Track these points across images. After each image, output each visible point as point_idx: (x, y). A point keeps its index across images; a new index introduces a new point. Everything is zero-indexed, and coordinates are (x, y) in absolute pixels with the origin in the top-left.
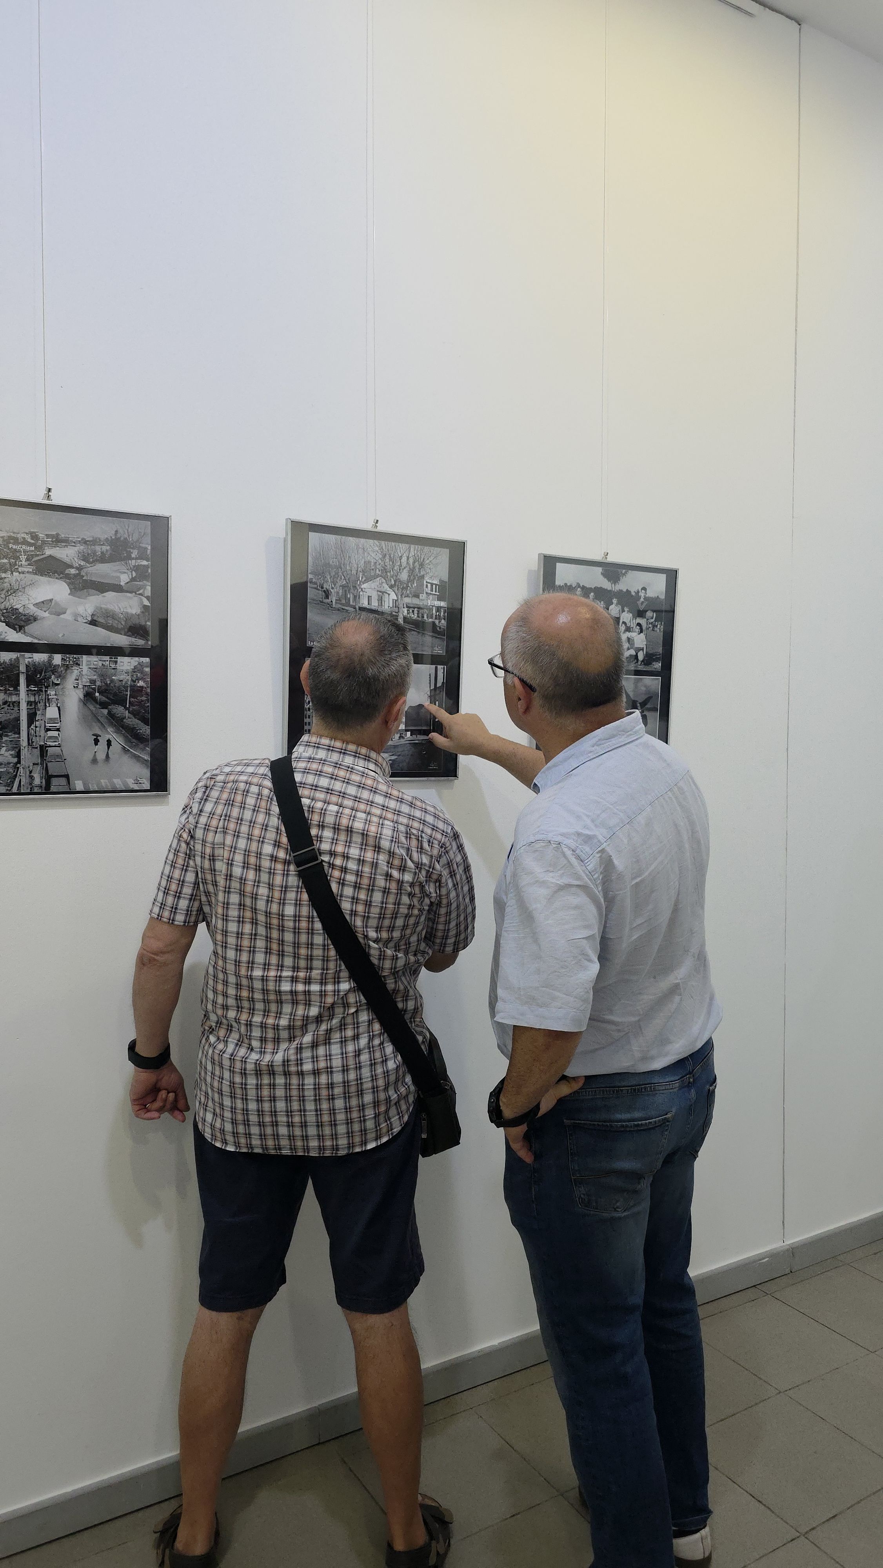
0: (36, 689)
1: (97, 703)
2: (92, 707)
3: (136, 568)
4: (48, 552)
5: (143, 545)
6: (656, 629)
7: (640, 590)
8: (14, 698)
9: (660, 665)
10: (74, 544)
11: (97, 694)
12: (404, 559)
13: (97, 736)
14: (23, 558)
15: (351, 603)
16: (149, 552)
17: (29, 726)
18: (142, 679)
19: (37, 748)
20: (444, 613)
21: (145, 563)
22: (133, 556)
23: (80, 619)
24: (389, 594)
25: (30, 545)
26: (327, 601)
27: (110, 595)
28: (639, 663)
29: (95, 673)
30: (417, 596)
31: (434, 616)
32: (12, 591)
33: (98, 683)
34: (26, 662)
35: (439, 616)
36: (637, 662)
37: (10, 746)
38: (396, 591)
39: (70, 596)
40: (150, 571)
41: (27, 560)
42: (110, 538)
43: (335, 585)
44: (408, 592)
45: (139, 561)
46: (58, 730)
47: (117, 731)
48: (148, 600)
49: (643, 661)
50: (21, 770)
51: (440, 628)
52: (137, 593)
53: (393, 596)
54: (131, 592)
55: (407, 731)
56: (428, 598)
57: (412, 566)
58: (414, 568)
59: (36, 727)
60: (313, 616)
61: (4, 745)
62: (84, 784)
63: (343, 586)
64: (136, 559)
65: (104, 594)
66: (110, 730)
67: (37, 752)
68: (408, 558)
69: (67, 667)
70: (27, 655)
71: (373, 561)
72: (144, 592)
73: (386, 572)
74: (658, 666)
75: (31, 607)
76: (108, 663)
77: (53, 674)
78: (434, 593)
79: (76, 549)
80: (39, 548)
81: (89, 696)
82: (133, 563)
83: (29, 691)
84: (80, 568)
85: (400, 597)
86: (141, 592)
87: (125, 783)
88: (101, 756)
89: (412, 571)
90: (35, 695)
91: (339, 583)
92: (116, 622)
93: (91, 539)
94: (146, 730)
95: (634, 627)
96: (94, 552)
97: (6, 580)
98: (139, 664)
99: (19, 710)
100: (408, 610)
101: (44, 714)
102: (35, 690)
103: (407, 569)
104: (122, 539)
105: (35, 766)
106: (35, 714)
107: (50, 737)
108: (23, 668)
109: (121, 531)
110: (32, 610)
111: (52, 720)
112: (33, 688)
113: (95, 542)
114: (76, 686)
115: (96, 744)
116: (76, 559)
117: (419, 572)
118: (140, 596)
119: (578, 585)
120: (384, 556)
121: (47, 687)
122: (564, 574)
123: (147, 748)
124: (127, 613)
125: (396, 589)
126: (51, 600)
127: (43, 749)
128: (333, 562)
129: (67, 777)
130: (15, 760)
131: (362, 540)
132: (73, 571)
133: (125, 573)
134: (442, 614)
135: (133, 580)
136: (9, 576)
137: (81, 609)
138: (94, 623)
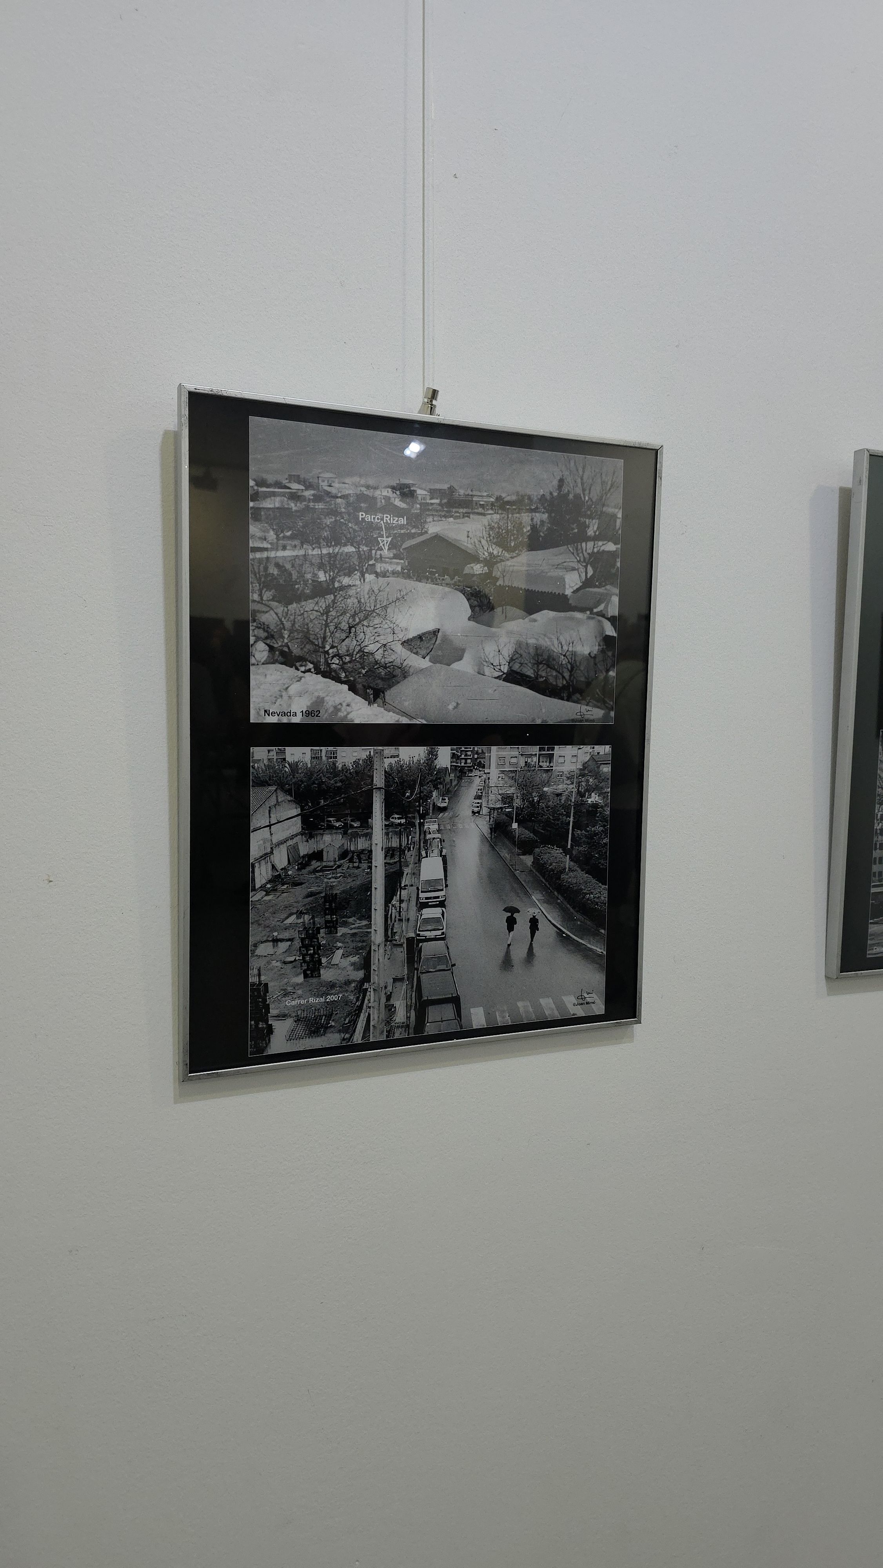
0: (403, 821)
1: (514, 843)
2: (505, 854)
3: (595, 559)
4: (434, 528)
5: (610, 510)
8: (362, 844)
10: (480, 510)
11: (515, 825)
13: (513, 910)
14: (385, 541)
16: (619, 522)
17: (388, 899)
18: (596, 789)
19: (401, 945)
21: (611, 547)
22: (590, 532)
23: (488, 671)
25: (399, 513)
27: (545, 616)
29: (512, 782)
32: (361, 615)
33: (517, 803)
34: (386, 766)
37: (352, 945)
39: (472, 623)
40: (618, 564)
41: (392, 546)
42: (548, 497)
45: (600, 543)
46: (442, 904)
47: (550, 900)
48: (613, 624)
50: (371, 995)
52: (595, 610)
54: (582, 610)
59: (401, 901)
61: (339, 944)
62: (487, 1014)
64: (595, 539)
65: (534, 616)
66: (536, 897)
67: (401, 954)
69: (462, 773)
70: (389, 750)
72: (606, 607)
75: (398, 648)
76: (535, 759)
77: (436, 787)
79: (485, 520)
80: (417, 520)
81: (499, 830)
82: (589, 547)
83: (389, 827)
84: (491, 562)
86: (601, 608)
87: (561, 1006)
88: (519, 953)
90: (400, 834)
92: (554, 673)
93: (514, 498)
94: (599, 893)
96: (520, 526)
97: (352, 592)
98: (592, 758)
99: (370, 868)
101: (416, 874)
102: (400, 824)
104: (571, 496)
105: (398, 984)
106: (400, 874)
107: (427, 921)
108: (379, 780)
109: (569, 480)
110: (401, 655)
111: (433, 886)
112: (396, 819)
113: (521, 503)
114: (476, 810)
115: (510, 928)
116: (484, 542)
118: (600, 618)
121: (423, 816)
123: (603, 931)
124: (574, 654)
126: (435, 632)
127: (413, 946)
129: (455, 1001)
130: (361, 974)
132: (477, 569)
133: (573, 569)
135: (587, 583)
136: (358, 583)
137: (490, 649)
138: (513, 677)
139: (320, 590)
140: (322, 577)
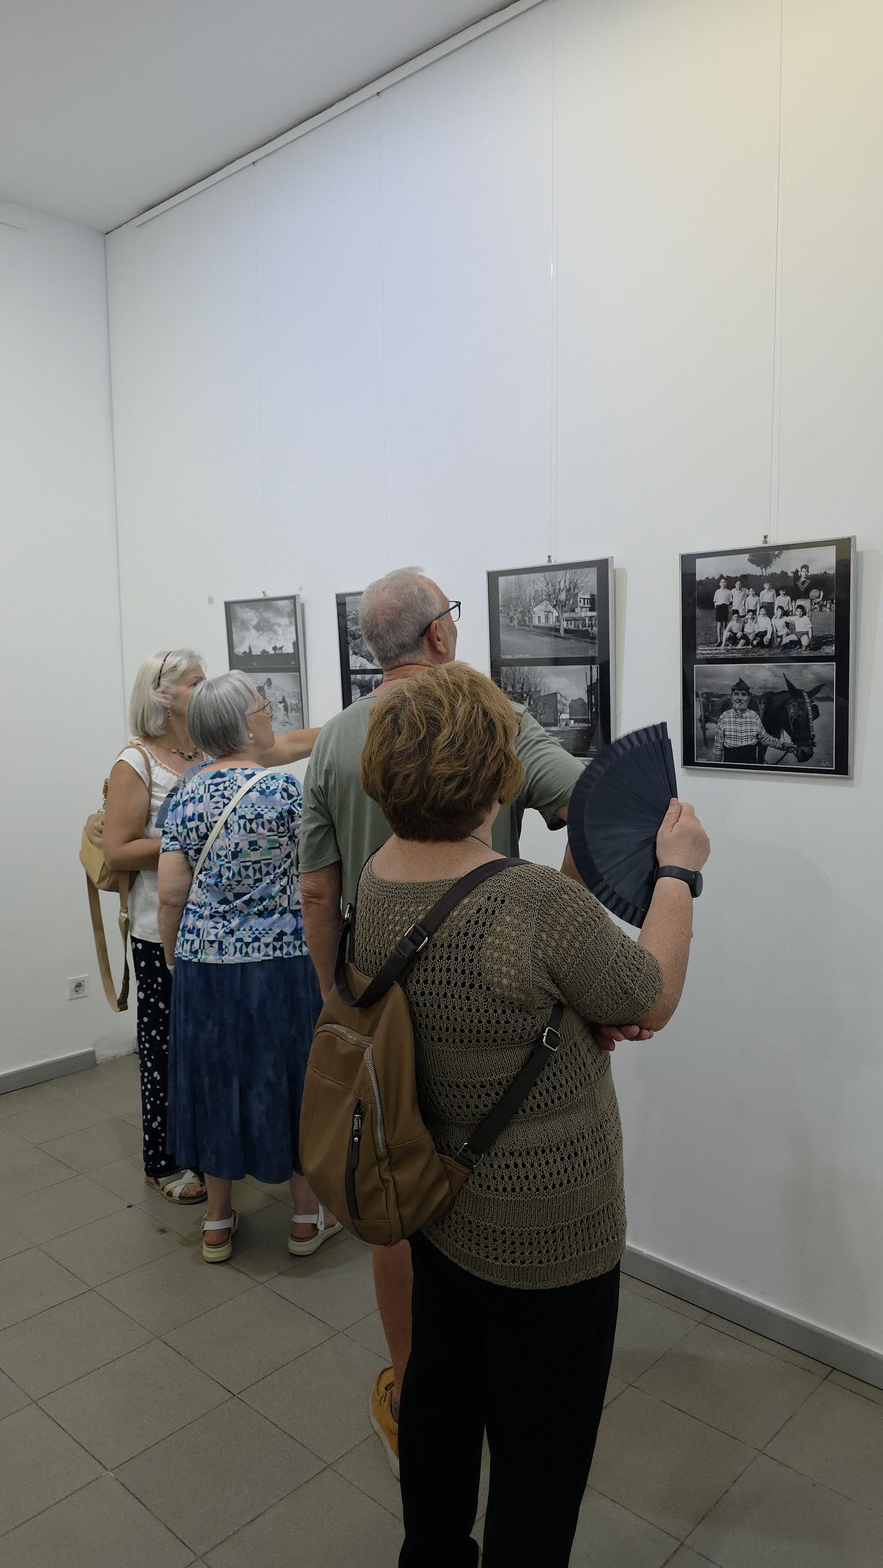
6: (824, 609)
7: (799, 570)
9: (833, 648)
12: (562, 583)
15: (527, 623)
20: (595, 621)
24: (553, 613)
26: (511, 624)
28: (803, 648)
30: (573, 611)
31: (587, 625)
35: (591, 624)
36: (801, 647)
38: (558, 609)
43: (516, 612)
44: (566, 608)
49: (808, 646)
51: (592, 634)
53: (556, 614)
55: (570, 719)
56: (581, 611)
57: (568, 587)
58: (570, 588)
60: (504, 637)
63: (521, 612)
68: (565, 581)
71: (540, 589)
73: (550, 596)
74: (830, 650)
78: (586, 606)
85: (560, 613)
89: (569, 590)
91: (519, 610)
95: (794, 610)
100: (567, 623)
103: (565, 590)
117: (574, 590)
119: (722, 577)
120: (548, 584)
122: (704, 570)
125: (557, 607)
128: (514, 595)
131: (533, 575)
134: (594, 622)
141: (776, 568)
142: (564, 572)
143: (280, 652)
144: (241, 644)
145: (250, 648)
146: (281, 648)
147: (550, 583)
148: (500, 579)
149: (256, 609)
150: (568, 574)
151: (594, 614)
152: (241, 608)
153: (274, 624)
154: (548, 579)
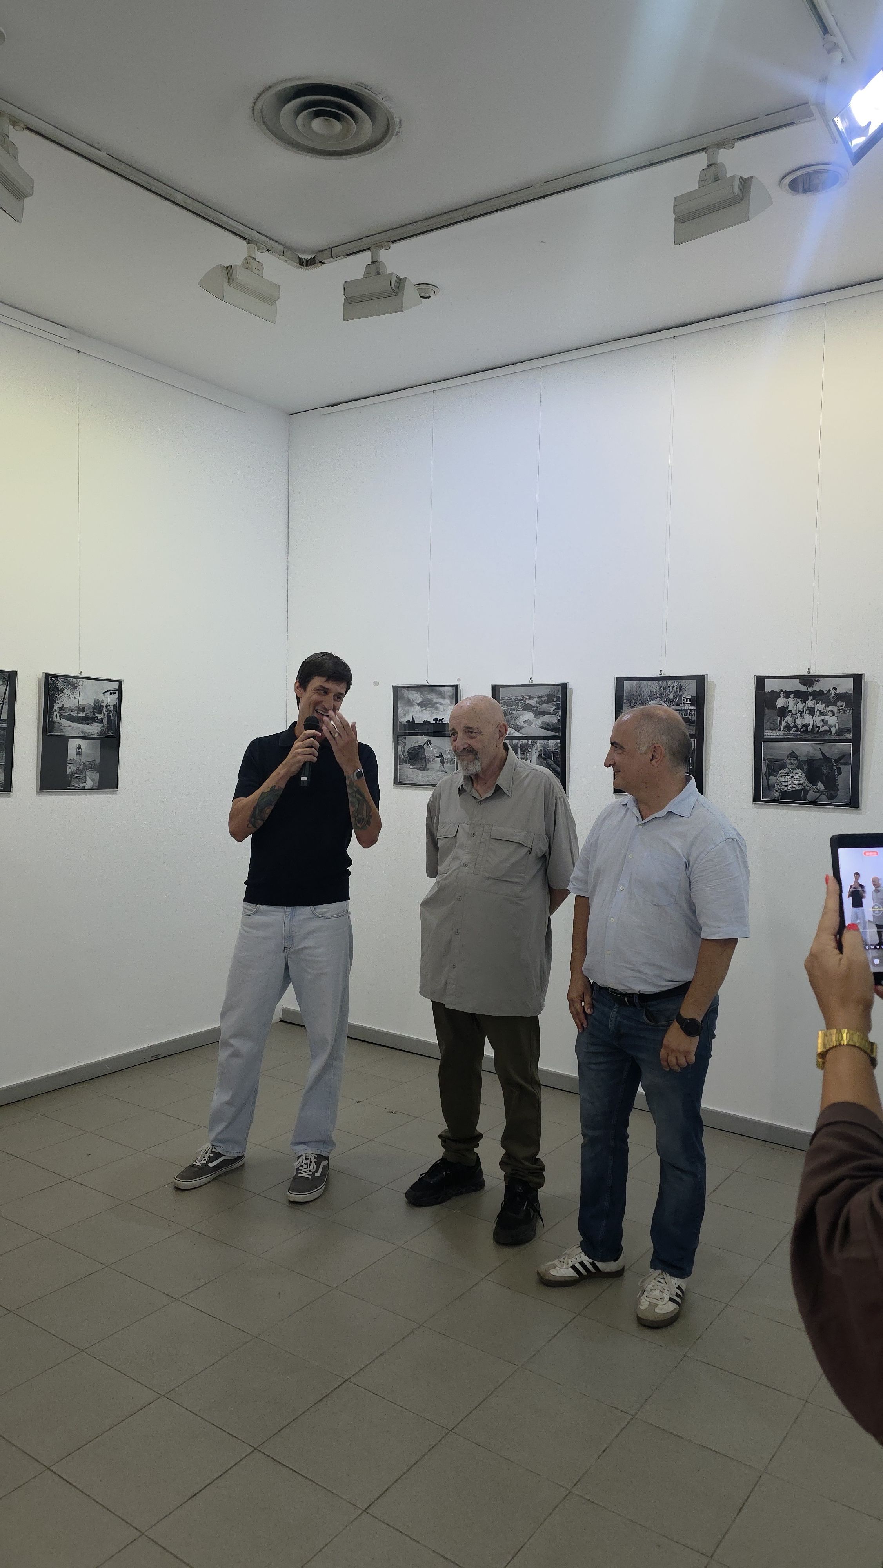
2: (541, 760)
3: (557, 705)
4: (528, 702)
5: (559, 696)
6: (846, 712)
7: (831, 689)
9: (851, 735)
10: (536, 698)
11: (543, 755)
12: (671, 688)
14: (520, 705)
16: (560, 698)
18: (558, 749)
20: (695, 712)
21: (559, 702)
22: (555, 700)
23: (537, 726)
25: (521, 700)
27: (547, 716)
28: (833, 734)
29: (542, 747)
31: (688, 714)
32: (517, 718)
33: (543, 751)
34: (522, 743)
36: (831, 734)
39: (534, 718)
40: (561, 706)
42: (547, 694)
45: (557, 702)
48: (560, 717)
49: (836, 733)
51: (692, 720)
52: (556, 714)
54: (554, 714)
56: (684, 706)
57: (675, 691)
58: (677, 691)
65: (545, 716)
68: (673, 687)
69: (533, 745)
70: (522, 740)
71: (655, 690)
72: (558, 714)
73: (662, 695)
74: (849, 736)
76: (547, 743)
77: (529, 747)
78: (688, 702)
79: (536, 700)
80: (525, 701)
81: (540, 755)
82: (555, 703)
83: (521, 754)
84: (537, 707)
89: (676, 693)
92: (549, 726)
94: (559, 769)
95: (827, 712)
96: (542, 700)
97: (516, 714)
98: (557, 743)
103: (673, 692)
104: (551, 694)
108: (519, 746)
109: (551, 691)
110: (522, 724)
112: (522, 753)
113: (542, 696)
114: (536, 752)
116: (536, 704)
117: (680, 693)
118: (557, 716)
119: (782, 691)
120: (661, 688)
121: (527, 752)
122: (770, 686)
124: (553, 723)
125: (667, 703)
126: (529, 720)
128: (635, 693)
131: (649, 681)
132: (535, 708)
133: (552, 707)
134: (693, 713)
135: (554, 710)
136: (517, 712)
137: (537, 722)
138: (541, 727)
139: (510, 714)
140: (510, 712)
141: (816, 688)
142: (673, 681)
143: (440, 722)
144: (405, 715)
145: (413, 719)
146: (441, 720)
147: (662, 687)
148: (625, 682)
149: (421, 692)
150: (675, 683)
151: (693, 708)
152: (408, 690)
153: (437, 703)
154: (661, 685)
